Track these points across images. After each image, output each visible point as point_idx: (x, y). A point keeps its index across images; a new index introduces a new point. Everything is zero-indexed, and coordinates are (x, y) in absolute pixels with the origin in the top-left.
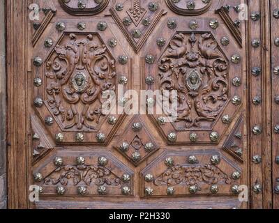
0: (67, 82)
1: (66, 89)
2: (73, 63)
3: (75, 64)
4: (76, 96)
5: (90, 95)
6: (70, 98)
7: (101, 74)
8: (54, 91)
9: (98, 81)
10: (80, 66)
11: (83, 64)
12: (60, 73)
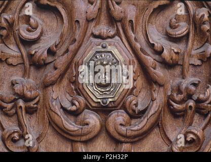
0: (62, 76)
1: (60, 97)
2: (81, 18)
3: (89, 21)
4: (93, 120)
5: (135, 115)
6: (71, 125)
7: (170, 50)
8: (21, 103)
9: (159, 72)
10: (103, 28)
11: (112, 20)
12: (40, 50)
